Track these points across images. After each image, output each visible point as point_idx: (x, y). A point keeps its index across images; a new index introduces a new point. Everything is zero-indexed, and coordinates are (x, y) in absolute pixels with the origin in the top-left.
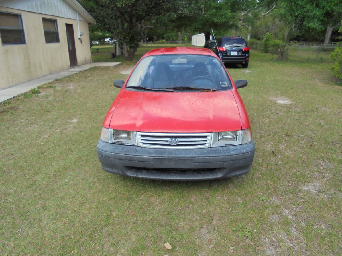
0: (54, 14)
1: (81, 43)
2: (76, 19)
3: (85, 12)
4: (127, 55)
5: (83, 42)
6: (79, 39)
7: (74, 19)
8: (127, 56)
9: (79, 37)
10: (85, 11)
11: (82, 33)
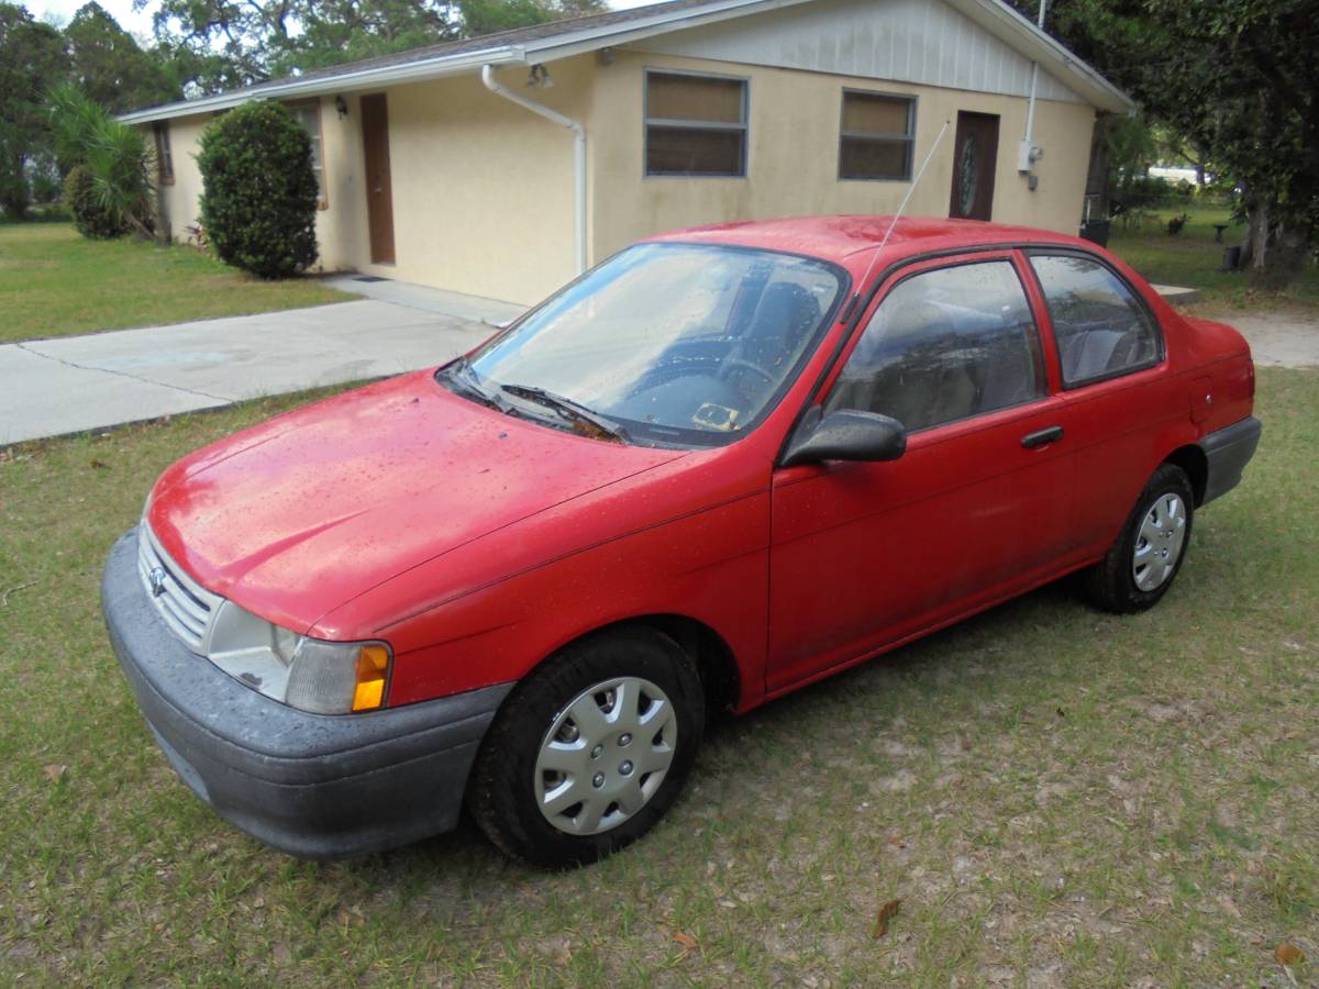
0: (907, 76)
1: (1032, 189)
2: (1026, 94)
3: (1071, 67)
4: (1263, 264)
5: (1040, 187)
6: (1023, 173)
7: (1012, 92)
8: (1260, 267)
9: (1024, 165)
10: (1073, 62)
11: (1036, 152)
